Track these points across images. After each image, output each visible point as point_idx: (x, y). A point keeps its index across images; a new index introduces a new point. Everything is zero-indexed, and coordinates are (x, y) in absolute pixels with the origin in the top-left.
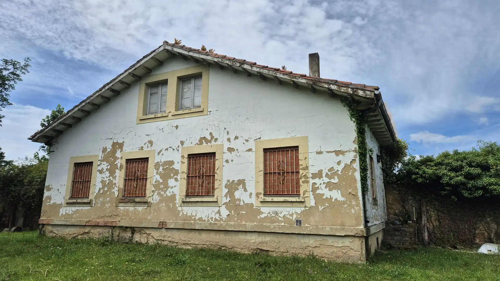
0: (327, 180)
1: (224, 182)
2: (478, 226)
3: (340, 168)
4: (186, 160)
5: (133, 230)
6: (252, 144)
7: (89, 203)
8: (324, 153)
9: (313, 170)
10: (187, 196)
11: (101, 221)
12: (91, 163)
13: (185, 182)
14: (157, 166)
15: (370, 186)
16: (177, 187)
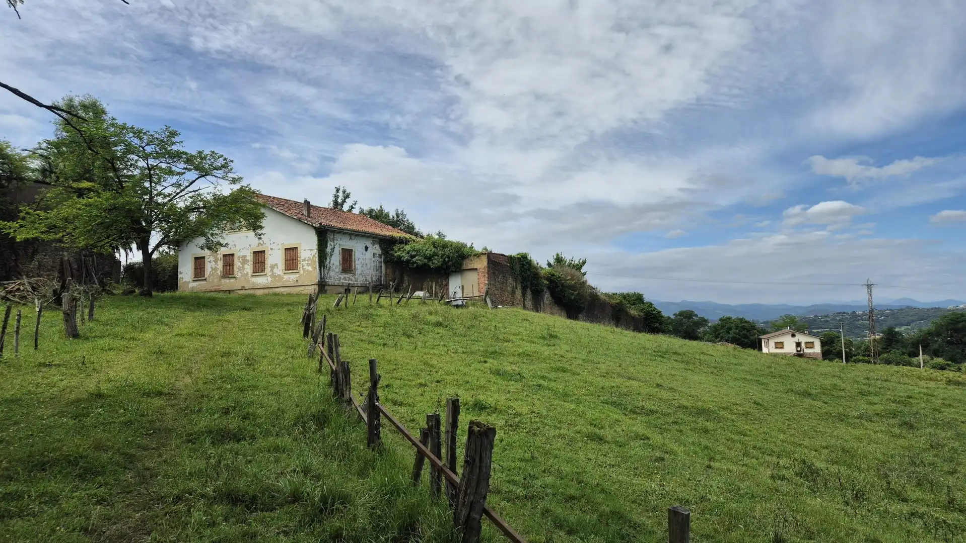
0: (307, 262)
1: (269, 265)
3: (311, 257)
4: (252, 255)
5: (230, 291)
6: (280, 247)
7: (205, 280)
8: (306, 250)
9: (303, 258)
10: (253, 273)
11: (213, 289)
12: (204, 258)
13: (252, 266)
14: (239, 257)
15: (338, 264)
16: (249, 268)
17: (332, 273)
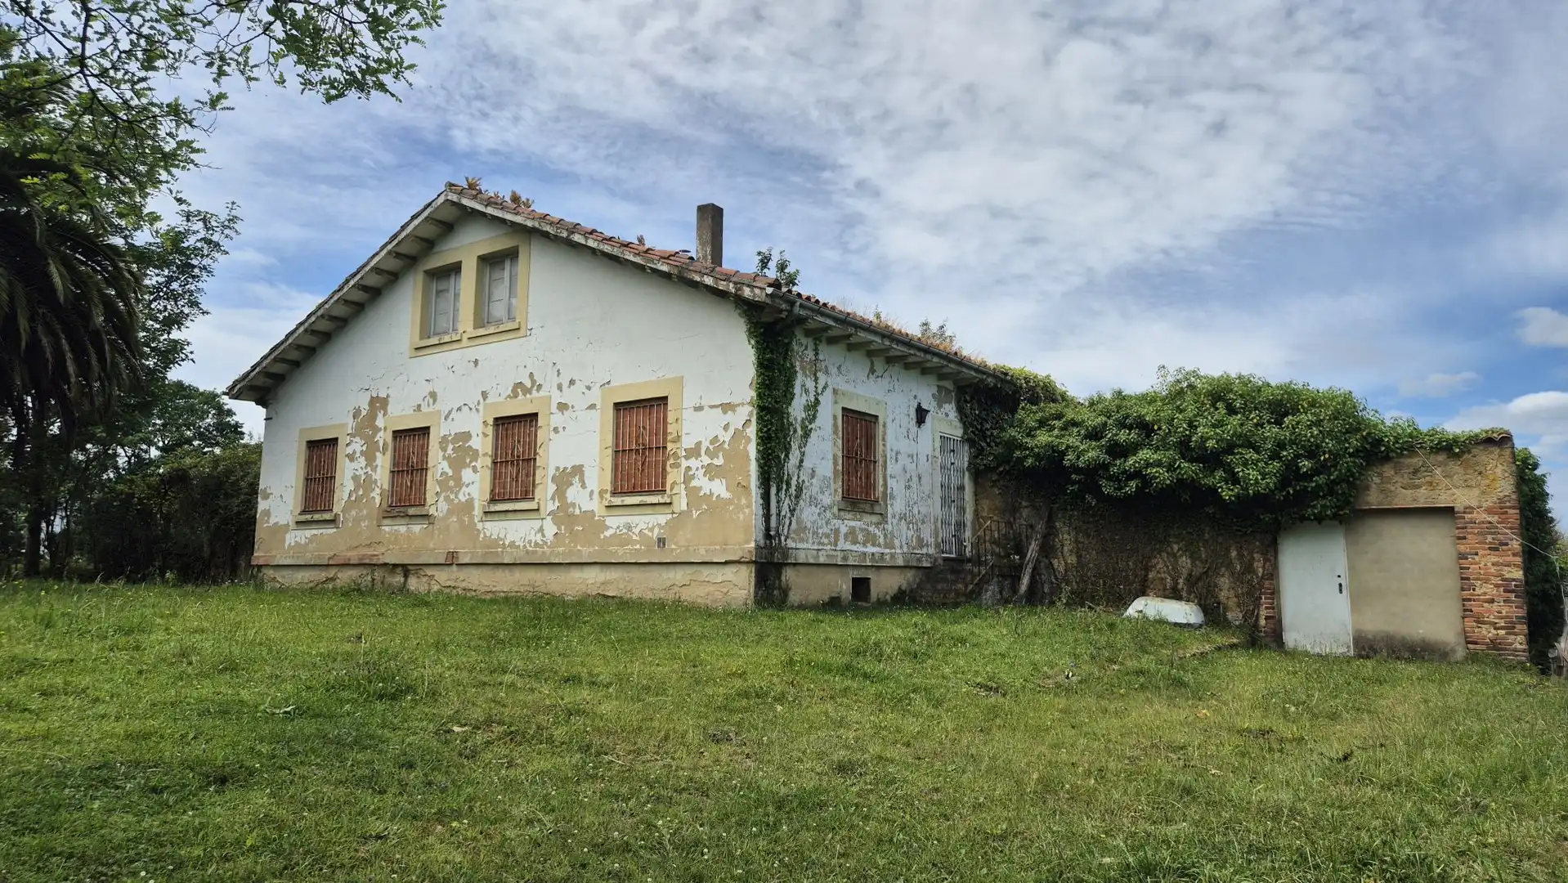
0: (706, 460)
1: (551, 472)
2: (1154, 561)
3: (726, 437)
4: (490, 430)
5: (406, 569)
6: (595, 396)
7: (333, 521)
8: (706, 408)
9: (687, 442)
10: (493, 500)
11: (354, 556)
12: (334, 442)
13: (487, 475)
14: (444, 441)
15: (829, 473)
16: (477, 483)
17: (808, 514)
